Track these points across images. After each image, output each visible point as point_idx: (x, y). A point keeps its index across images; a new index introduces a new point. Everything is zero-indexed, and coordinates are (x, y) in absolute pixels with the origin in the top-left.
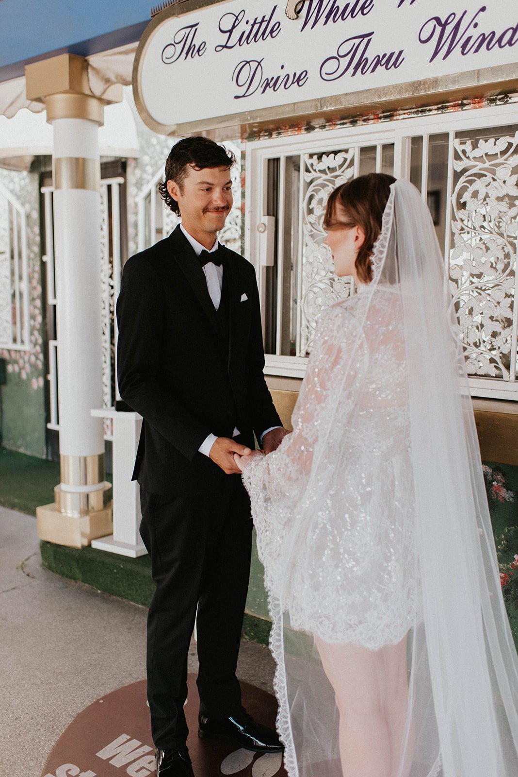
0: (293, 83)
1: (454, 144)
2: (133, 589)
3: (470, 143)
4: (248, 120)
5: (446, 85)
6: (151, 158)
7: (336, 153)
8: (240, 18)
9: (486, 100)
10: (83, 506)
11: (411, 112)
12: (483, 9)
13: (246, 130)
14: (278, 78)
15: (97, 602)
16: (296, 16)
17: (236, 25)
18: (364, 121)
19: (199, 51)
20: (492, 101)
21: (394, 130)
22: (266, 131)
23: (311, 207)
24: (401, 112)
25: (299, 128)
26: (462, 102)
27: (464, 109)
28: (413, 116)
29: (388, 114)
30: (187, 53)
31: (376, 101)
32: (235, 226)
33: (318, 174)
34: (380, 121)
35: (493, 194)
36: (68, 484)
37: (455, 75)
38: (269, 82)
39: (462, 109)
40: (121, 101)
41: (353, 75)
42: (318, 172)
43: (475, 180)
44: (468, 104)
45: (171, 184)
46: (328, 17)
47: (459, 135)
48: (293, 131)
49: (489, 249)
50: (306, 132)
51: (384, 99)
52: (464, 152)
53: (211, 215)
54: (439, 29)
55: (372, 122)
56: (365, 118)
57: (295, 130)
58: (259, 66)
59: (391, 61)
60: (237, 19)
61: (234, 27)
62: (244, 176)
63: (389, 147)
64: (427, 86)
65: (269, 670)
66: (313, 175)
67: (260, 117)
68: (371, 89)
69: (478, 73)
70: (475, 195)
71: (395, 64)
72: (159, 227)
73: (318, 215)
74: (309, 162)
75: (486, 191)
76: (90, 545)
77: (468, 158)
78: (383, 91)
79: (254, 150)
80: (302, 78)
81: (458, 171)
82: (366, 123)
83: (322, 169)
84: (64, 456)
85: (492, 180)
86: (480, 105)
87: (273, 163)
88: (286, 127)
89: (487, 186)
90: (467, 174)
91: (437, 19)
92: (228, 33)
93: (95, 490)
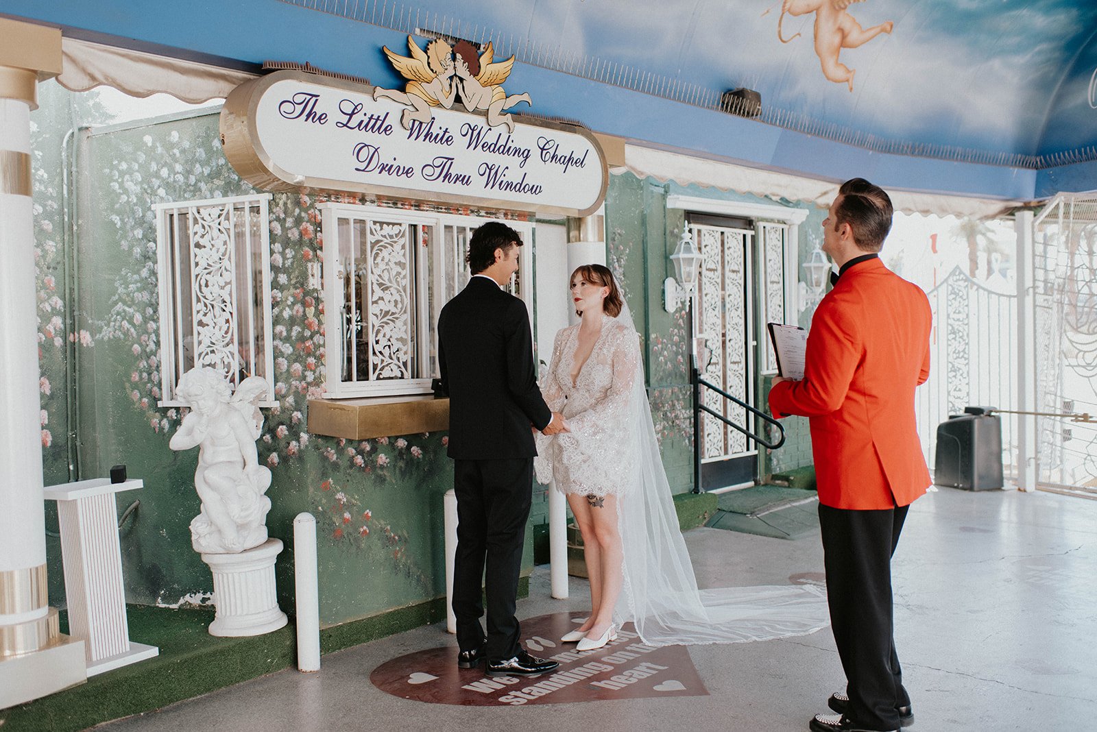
0: (403, 173)
7: (394, 224)
8: (359, 108)
12: (507, 168)
14: (392, 166)
17: (355, 112)
19: (320, 119)
20: (472, 212)
23: (376, 262)
25: (354, 198)
27: (460, 212)
30: (308, 116)
33: (381, 238)
34: (412, 207)
38: (385, 166)
41: (443, 181)
46: (425, 137)
54: (488, 170)
55: (407, 207)
58: (376, 152)
59: (465, 180)
60: (356, 107)
61: (353, 113)
66: (377, 237)
71: (467, 182)
73: (383, 269)
74: (374, 227)
80: (409, 172)
83: (383, 234)
88: (345, 194)
91: (488, 165)
92: (349, 116)
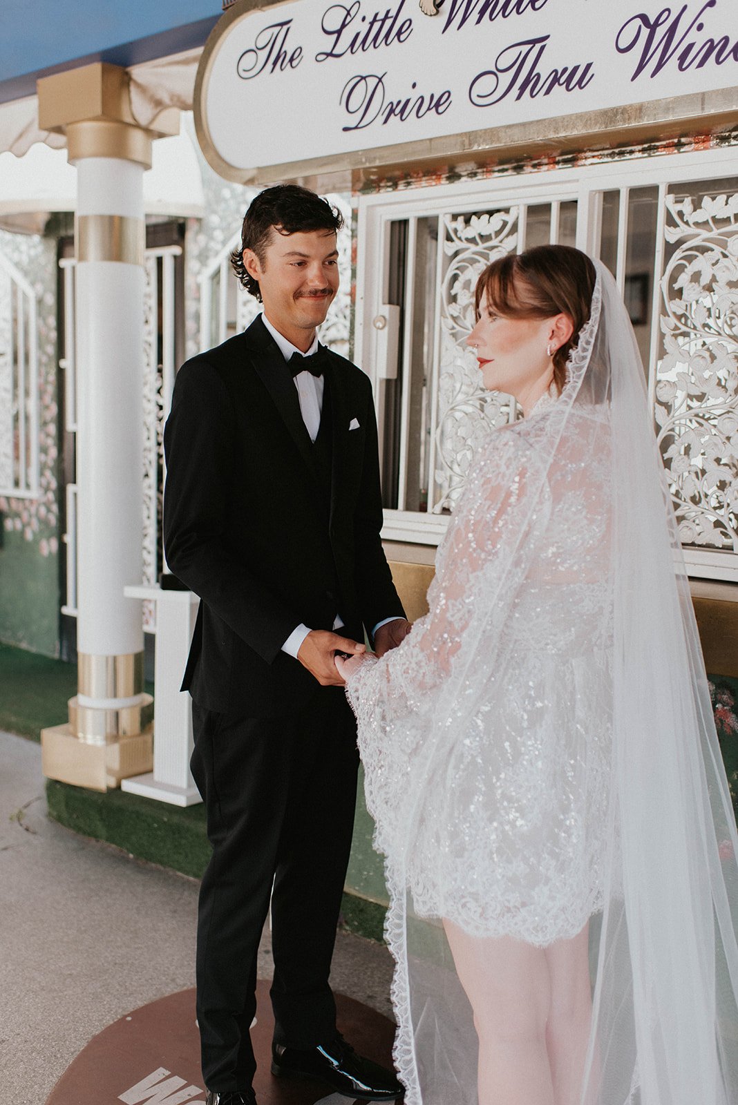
0: (429, 109)
1: (665, 201)
2: (180, 853)
3: (690, 202)
4: (361, 163)
5: (655, 115)
6: (222, 219)
7: (491, 213)
8: (353, 13)
9: (714, 137)
10: (110, 729)
11: (604, 155)
12: (711, 4)
13: (359, 178)
14: (408, 101)
15: (128, 872)
16: (435, 11)
17: (347, 22)
18: (534, 166)
19: (291, 60)
20: (724, 139)
21: (578, 181)
22: (389, 179)
23: (453, 292)
24: (589, 154)
25: (437, 175)
26: (679, 141)
27: (682, 150)
28: (606, 160)
29: (570, 156)
30: (275, 63)
31: (551, 137)
32: (342, 320)
33: (465, 245)
34: (557, 167)
35: (723, 278)
36: (89, 695)
37: (669, 100)
38: (394, 106)
39: (679, 151)
40: (177, 134)
41: (519, 98)
42: (464, 241)
43: (697, 256)
44: (688, 144)
45: (249, 255)
46: (482, 13)
47: (674, 188)
48: (427, 180)
49: (715, 358)
50: (448, 182)
51: (562, 134)
52: (681, 214)
53: (306, 302)
54: (645, 32)
55: (545, 168)
56: (536, 162)
57: (432, 179)
58: (380, 84)
59: (574, 78)
60: (348, 13)
61: (344, 25)
62: (355, 246)
63: (569, 206)
64: (626, 116)
65: (379, 978)
66: (457, 245)
67: (379, 159)
68: (545, 120)
69: (703, 98)
70: (696, 277)
71: (579, 82)
72: (231, 319)
73: (464, 305)
74: (452, 226)
75: (712, 272)
76: (119, 787)
77: (687, 223)
78: (562, 122)
79: (371, 208)
80: (442, 101)
81: (671, 242)
82: (536, 170)
83: (470, 237)
84: (84, 655)
85: (721, 256)
86: (705, 145)
87: (399, 227)
88: (418, 174)
89: (713, 265)
90: (684, 246)
91: (644, 18)
92: (336, 35)
93: (128, 705)
